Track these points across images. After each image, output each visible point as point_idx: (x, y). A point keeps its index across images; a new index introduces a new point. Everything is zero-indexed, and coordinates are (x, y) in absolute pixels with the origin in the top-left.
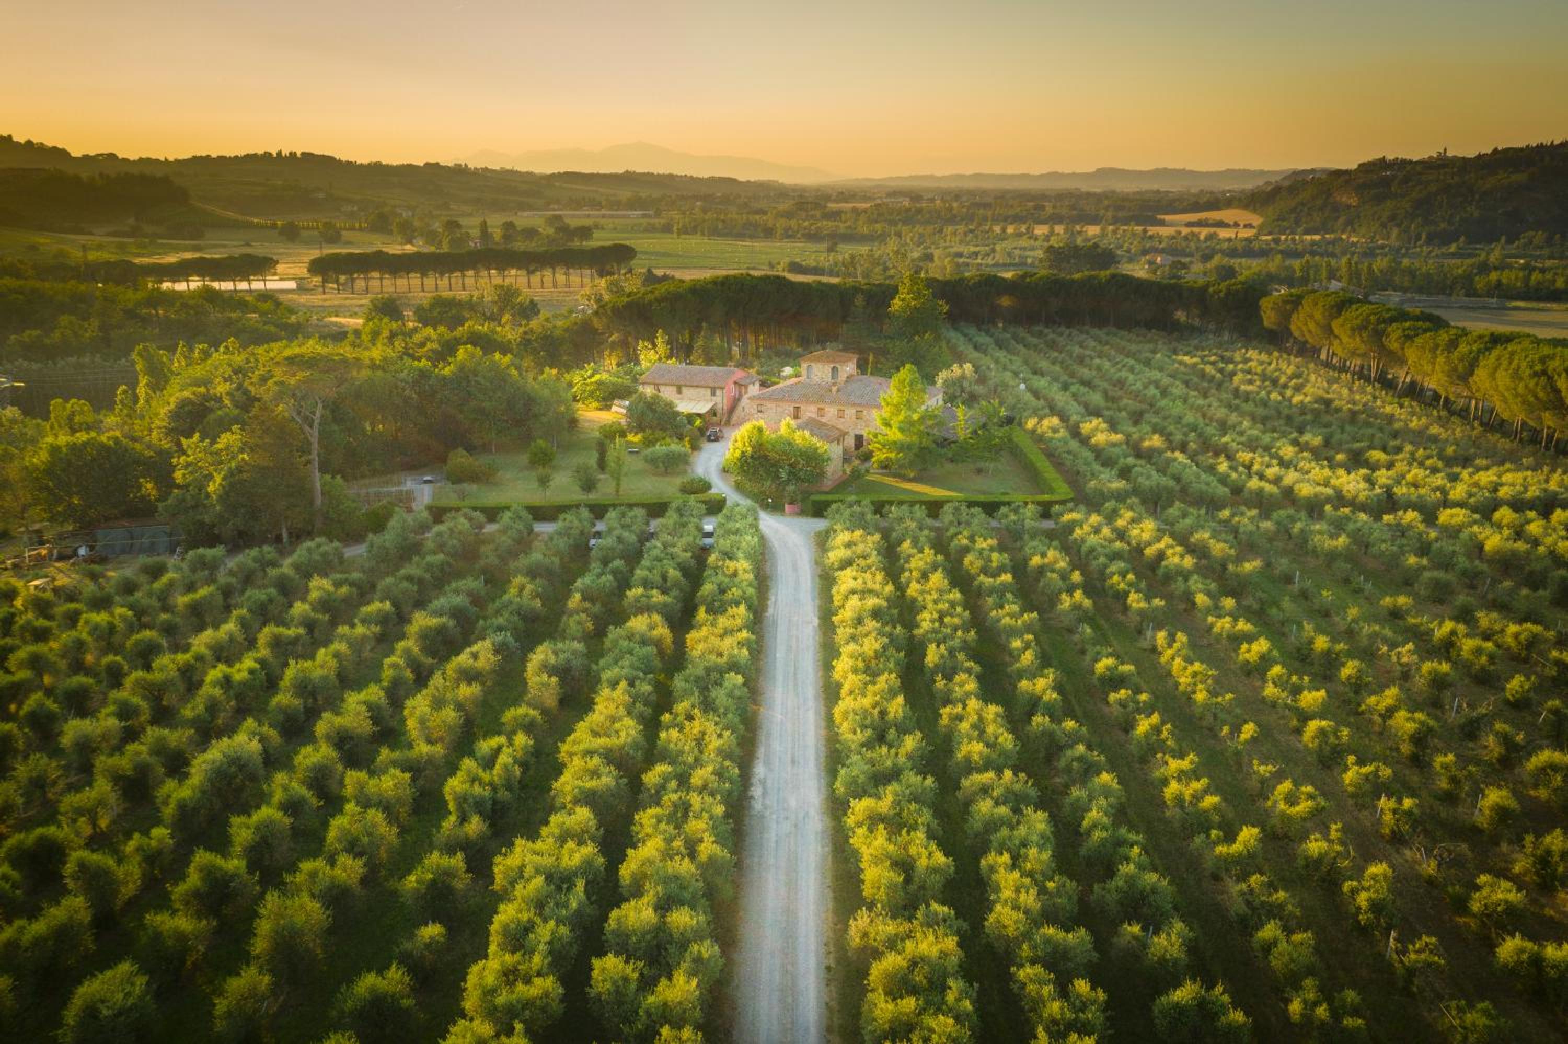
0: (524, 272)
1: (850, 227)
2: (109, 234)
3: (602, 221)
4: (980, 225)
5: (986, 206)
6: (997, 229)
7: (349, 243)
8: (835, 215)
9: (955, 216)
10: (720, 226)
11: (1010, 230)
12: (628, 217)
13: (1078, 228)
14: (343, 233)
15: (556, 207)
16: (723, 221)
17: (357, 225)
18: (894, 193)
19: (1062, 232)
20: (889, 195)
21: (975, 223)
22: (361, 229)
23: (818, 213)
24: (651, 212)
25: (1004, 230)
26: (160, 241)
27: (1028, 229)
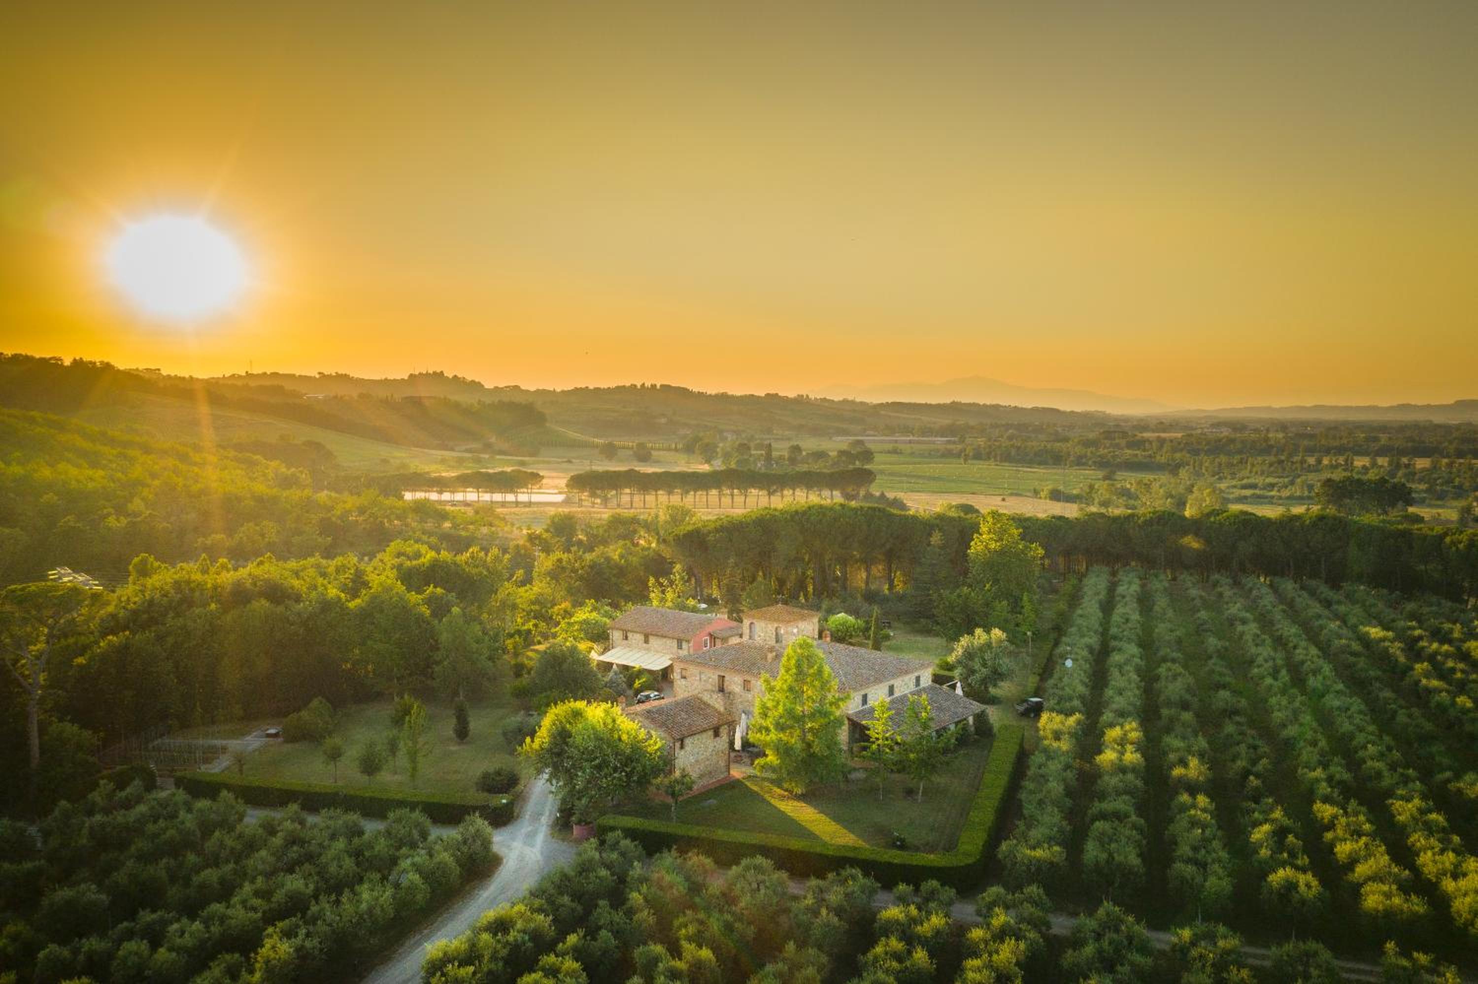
0: (765, 492)
1: (1150, 456)
2: (467, 451)
3: (901, 446)
4: (1290, 455)
5: (1312, 436)
6: (1311, 461)
7: (657, 462)
8: (1138, 444)
9: (1271, 447)
10: (1013, 452)
11: (1326, 461)
12: (934, 443)
13: (1405, 460)
14: (653, 452)
15: (872, 433)
16: (1018, 448)
17: (673, 446)
18: (1218, 425)
19: (1386, 464)
20: (1213, 425)
21: (1285, 453)
22: (676, 450)
23: (1123, 443)
24: (956, 439)
25: (1319, 461)
26: (498, 457)
27: (1346, 461)
